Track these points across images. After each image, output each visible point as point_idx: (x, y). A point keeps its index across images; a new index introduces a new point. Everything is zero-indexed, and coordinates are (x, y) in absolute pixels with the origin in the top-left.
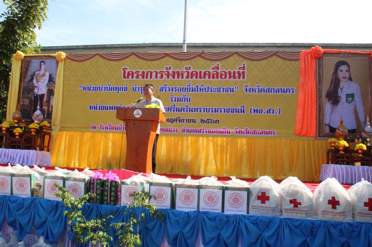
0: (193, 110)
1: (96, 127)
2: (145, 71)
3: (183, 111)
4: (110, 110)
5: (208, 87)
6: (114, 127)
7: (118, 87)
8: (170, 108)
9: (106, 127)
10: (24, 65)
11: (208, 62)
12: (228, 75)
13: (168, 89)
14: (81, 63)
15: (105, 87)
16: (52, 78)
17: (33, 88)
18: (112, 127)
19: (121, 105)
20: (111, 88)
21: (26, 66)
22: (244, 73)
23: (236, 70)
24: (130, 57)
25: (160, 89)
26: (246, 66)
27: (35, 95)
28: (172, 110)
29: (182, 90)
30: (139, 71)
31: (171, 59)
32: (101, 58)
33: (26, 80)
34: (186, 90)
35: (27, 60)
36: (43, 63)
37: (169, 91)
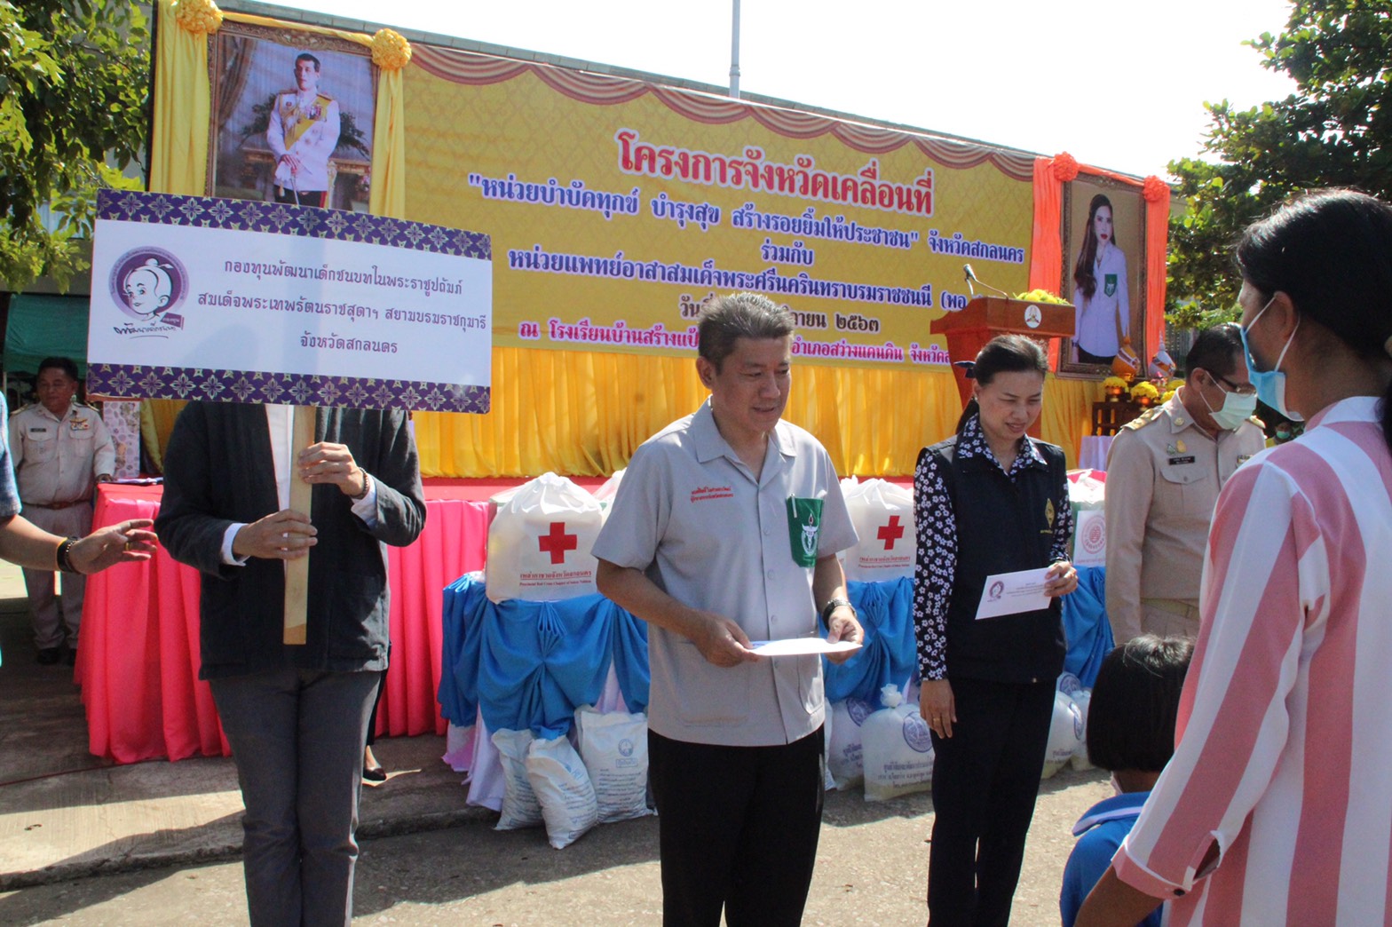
0: (820, 289)
1: (538, 329)
2: (691, 154)
3: (793, 288)
4: (583, 271)
5: (853, 225)
6: (597, 330)
7: (608, 197)
8: (761, 279)
9: (571, 329)
10: (221, 61)
11: (853, 152)
12: (896, 198)
13: (755, 220)
14: (469, 90)
15: (562, 191)
16: (354, 131)
17: (270, 161)
18: (591, 330)
19: (618, 256)
20: (585, 195)
21: (229, 64)
22: (928, 195)
23: (912, 184)
24: (641, 99)
25: (735, 217)
26: (932, 177)
27: (282, 193)
28: (768, 284)
29: (791, 225)
30: (670, 149)
31: (760, 127)
32: (542, 83)
33: (233, 125)
34: (803, 227)
35: (233, 38)
36: (311, 64)
37: (760, 226)
